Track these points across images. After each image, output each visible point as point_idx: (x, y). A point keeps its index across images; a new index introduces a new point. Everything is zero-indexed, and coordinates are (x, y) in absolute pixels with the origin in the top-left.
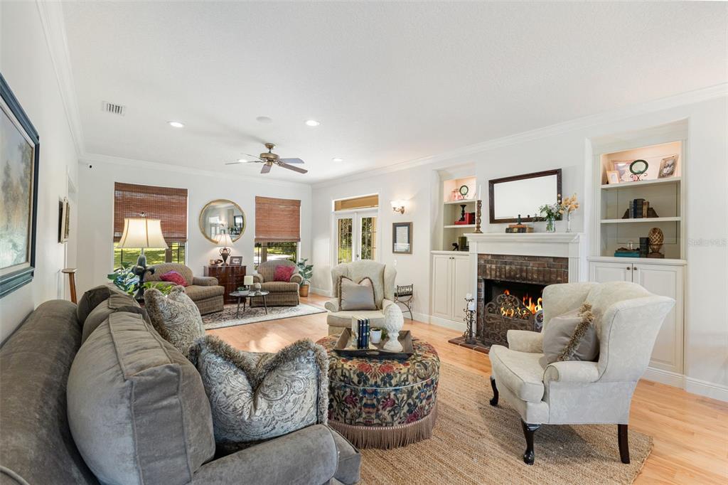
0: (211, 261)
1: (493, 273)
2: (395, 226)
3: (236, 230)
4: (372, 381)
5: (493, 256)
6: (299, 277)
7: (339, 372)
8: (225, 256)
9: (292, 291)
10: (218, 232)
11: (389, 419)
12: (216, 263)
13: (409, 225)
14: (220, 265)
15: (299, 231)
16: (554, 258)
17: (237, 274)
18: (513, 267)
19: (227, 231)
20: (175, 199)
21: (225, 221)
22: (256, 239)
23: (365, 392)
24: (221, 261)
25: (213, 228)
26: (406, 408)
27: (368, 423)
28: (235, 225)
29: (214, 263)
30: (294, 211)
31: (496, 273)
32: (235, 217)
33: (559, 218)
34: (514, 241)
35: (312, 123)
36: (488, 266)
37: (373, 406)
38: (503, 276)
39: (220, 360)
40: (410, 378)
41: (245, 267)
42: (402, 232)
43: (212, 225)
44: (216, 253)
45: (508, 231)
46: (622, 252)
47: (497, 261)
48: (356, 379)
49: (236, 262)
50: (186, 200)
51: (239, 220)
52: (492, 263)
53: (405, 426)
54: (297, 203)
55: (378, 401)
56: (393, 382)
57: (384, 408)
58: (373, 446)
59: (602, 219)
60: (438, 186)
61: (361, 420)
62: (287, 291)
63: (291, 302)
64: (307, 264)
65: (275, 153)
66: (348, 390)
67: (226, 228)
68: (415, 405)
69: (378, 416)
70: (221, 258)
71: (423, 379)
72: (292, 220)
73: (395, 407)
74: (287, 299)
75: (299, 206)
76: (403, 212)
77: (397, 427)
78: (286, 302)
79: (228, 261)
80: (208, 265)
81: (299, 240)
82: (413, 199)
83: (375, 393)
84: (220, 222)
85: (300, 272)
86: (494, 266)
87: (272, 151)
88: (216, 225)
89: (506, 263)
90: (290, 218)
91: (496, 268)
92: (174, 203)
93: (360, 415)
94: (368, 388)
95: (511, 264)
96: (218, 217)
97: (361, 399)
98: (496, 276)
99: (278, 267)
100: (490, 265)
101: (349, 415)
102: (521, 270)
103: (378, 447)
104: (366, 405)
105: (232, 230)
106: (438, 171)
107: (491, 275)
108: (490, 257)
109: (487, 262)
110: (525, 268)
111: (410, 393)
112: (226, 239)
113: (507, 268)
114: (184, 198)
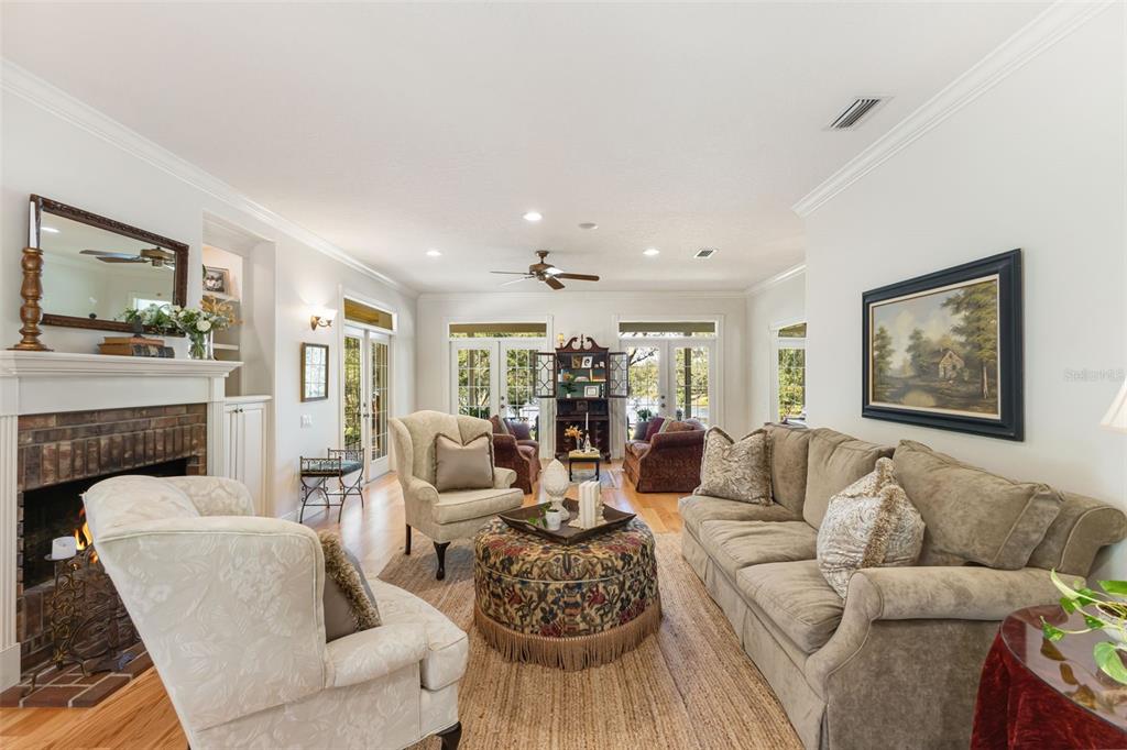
1: (65, 464)
5: (62, 416)
16: (187, 405)
18: (117, 437)
31: (73, 461)
36: (49, 448)
38: (92, 466)
47: (75, 431)
52: (57, 436)
86: (66, 446)
89: (99, 431)
91: (74, 450)
95: (110, 430)
98: (73, 469)
100: (53, 446)
102: (134, 439)
107: (57, 471)
108: (52, 423)
110: (141, 433)
113: (104, 441)
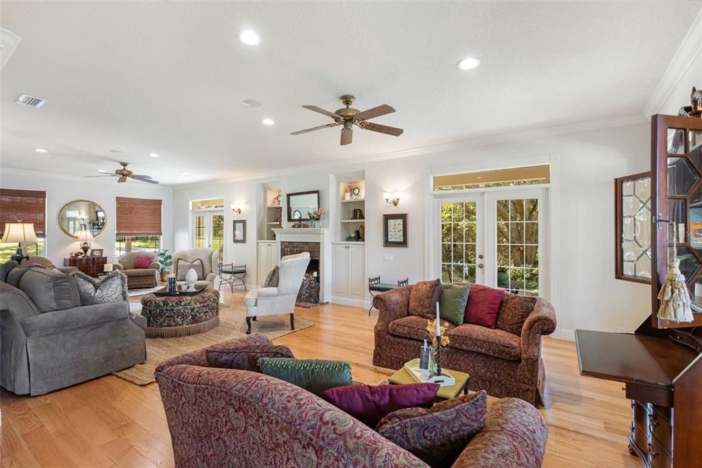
0: (71, 254)
1: (289, 253)
2: (235, 222)
3: (97, 224)
4: (171, 304)
5: (288, 242)
6: (157, 264)
7: (153, 302)
8: (85, 249)
9: (151, 276)
10: (77, 226)
11: (181, 322)
12: (77, 255)
13: (244, 222)
14: (80, 257)
15: (161, 226)
17: (98, 264)
18: (298, 249)
19: (88, 226)
20: (33, 200)
21: (86, 215)
22: (117, 234)
23: (167, 310)
24: (82, 254)
25: (71, 223)
26: (190, 317)
27: (169, 325)
28: (97, 220)
29: (74, 255)
30: (155, 209)
32: (97, 212)
33: (318, 219)
34: (296, 233)
35: (154, 155)
36: (286, 249)
37: (171, 316)
39: (82, 279)
40: (192, 302)
41: (106, 258)
42: (239, 226)
43: (69, 219)
44: (76, 247)
45: (293, 227)
46: (349, 239)
47: (290, 246)
48: (162, 304)
49: (97, 254)
50: (44, 201)
51: (100, 214)
52: (287, 246)
53: (190, 325)
54: (159, 202)
55: (174, 314)
56: (182, 304)
57: (177, 317)
58: (172, 337)
59: (341, 219)
60: (263, 194)
61: (165, 324)
62: (146, 276)
63: (150, 284)
64: (167, 254)
65: (129, 170)
66: (158, 311)
67: (86, 222)
68: (196, 316)
69: (174, 322)
70: (82, 251)
71: (201, 303)
72: (154, 216)
73: (183, 316)
74: (146, 283)
75: (161, 205)
76: (240, 213)
77: (185, 326)
78: (145, 285)
79: (89, 253)
80: (68, 257)
81: (161, 234)
82: (247, 203)
83: (172, 310)
84: (80, 217)
85: (160, 261)
86: (289, 250)
87: (126, 168)
88: (74, 219)
90: (151, 215)
92: (32, 204)
93: (165, 322)
94: (169, 308)
95: (297, 247)
96: (77, 211)
97: (165, 314)
99: (138, 257)
101: (159, 323)
103: (175, 337)
104: (168, 317)
105: (94, 225)
106: (263, 184)
109: (285, 246)
111: (192, 310)
112: (86, 235)
113: (295, 250)
114: (42, 199)
